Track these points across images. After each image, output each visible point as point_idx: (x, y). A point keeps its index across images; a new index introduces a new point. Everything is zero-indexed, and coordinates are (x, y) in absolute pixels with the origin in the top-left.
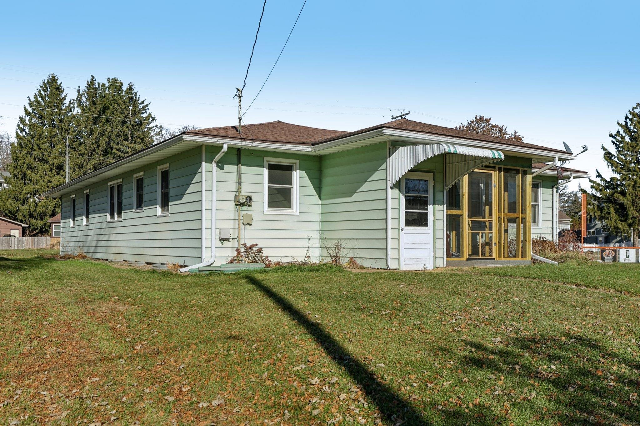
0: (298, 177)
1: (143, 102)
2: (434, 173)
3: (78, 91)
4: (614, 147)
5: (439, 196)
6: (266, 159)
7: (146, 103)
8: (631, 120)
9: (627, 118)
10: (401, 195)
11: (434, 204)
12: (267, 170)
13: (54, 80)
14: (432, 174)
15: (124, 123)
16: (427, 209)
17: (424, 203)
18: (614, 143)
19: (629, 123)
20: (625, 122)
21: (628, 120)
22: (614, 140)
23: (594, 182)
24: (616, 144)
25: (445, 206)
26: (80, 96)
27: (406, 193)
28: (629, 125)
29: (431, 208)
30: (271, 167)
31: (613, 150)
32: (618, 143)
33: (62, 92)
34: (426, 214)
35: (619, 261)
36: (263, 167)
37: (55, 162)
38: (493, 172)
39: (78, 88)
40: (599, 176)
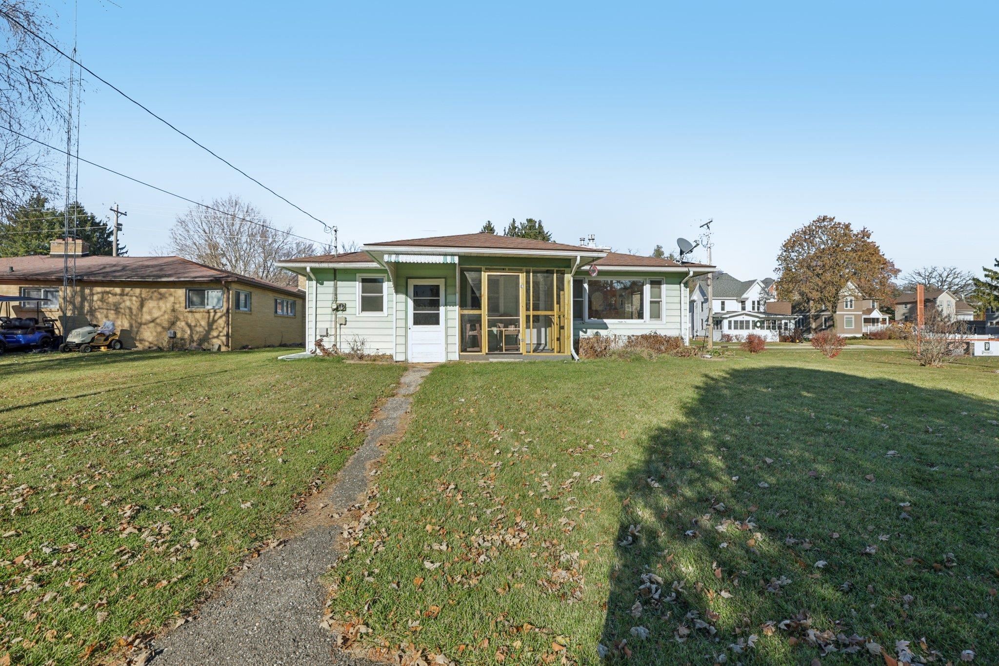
0: (387, 287)
2: (445, 278)
3: (505, 230)
5: (450, 298)
6: (357, 275)
7: (549, 233)
10: (409, 299)
11: (446, 305)
12: (360, 284)
14: (444, 280)
16: (439, 310)
17: (435, 304)
25: (458, 307)
26: (505, 233)
27: (414, 296)
29: (442, 309)
30: (364, 281)
34: (438, 314)
35: (973, 354)
36: (355, 281)
38: (520, 274)
39: (504, 227)
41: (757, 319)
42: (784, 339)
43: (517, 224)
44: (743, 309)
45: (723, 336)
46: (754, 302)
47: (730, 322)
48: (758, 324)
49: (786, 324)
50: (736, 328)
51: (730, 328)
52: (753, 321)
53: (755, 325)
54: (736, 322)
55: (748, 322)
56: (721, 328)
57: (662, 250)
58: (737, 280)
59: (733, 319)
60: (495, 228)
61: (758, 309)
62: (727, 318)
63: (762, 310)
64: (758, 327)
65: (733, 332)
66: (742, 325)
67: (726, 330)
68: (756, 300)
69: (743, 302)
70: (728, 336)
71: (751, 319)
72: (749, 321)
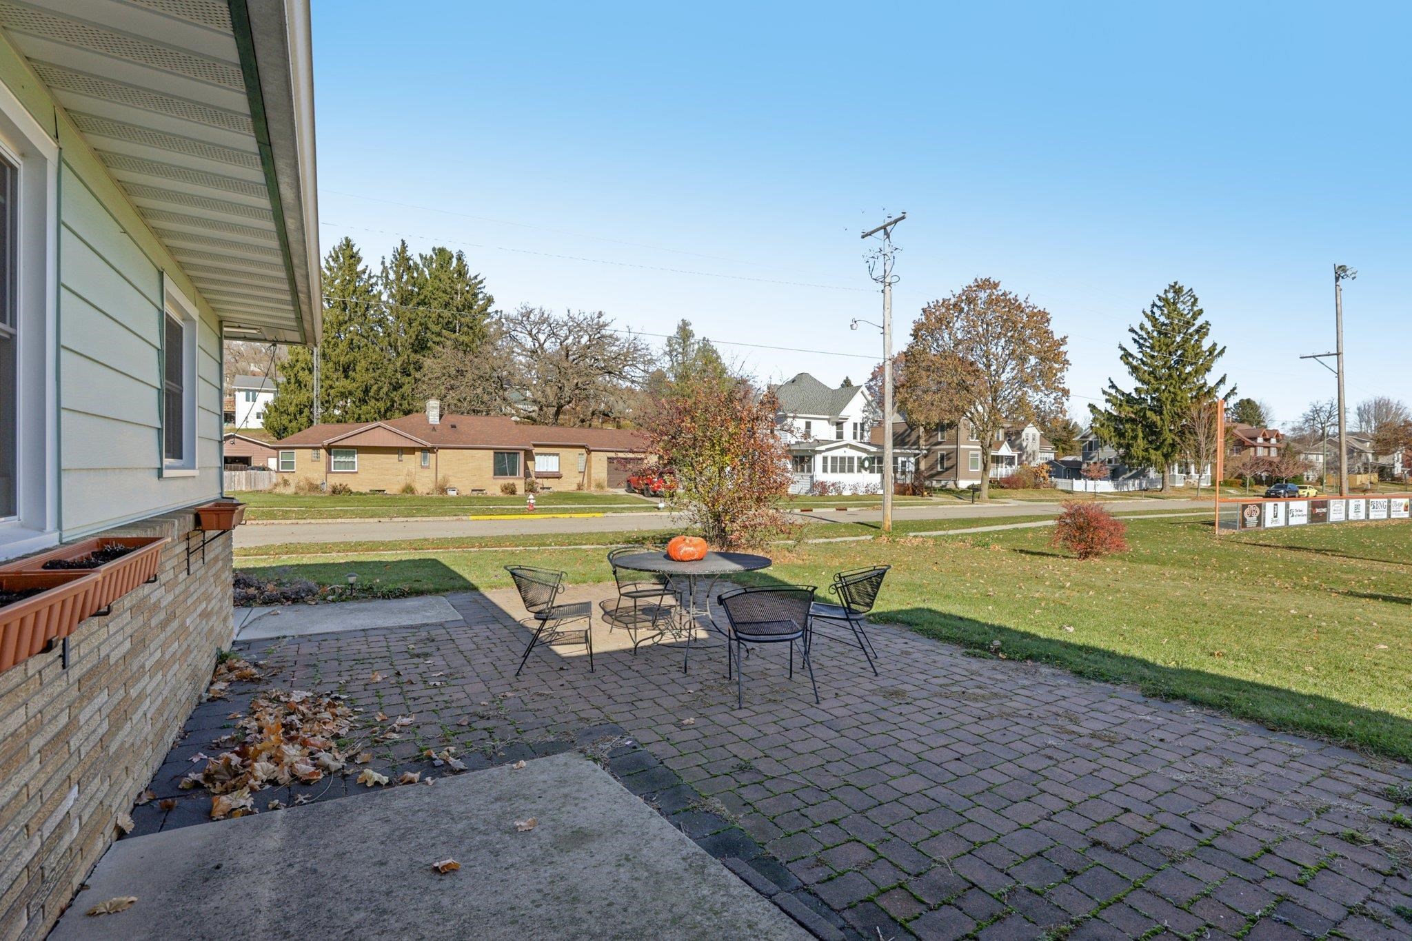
1: (476, 277)
3: (383, 263)
4: (1136, 346)
7: (479, 278)
8: (1159, 307)
9: (1154, 305)
13: (348, 244)
15: (447, 305)
18: (1135, 341)
19: (1157, 312)
20: (1152, 311)
21: (1155, 309)
22: (1136, 337)
23: (1110, 395)
24: (1138, 342)
26: (385, 269)
28: (1157, 315)
31: (1133, 349)
32: (1141, 341)
33: (359, 260)
37: (342, 359)
39: (381, 260)
40: (1113, 386)
41: (864, 455)
42: (902, 490)
43: (414, 253)
44: (840, 436)
45: (814, 485)
46: (855, 425)
47: (825, 459)
48: (867, 464)
49: (904, 463)
50: (834, 470)
51: (825, 470)
52: (859, 458)
53: (861, 466)
54: (834, 459)
55: (851, 459)
56: (809, 470)
57: (691, 328)
58: (825, 387)
59: (829, 454)
60: (361, 254)
61: (862, 437)
62: (820, 452)
63: (866, 439)
64: (866, 469)
65: (830, 478)
66: (843, 465)
67: (820, 476)
68: (859, 421)
69: (839, 425)
70: (823, 484)
71: (855, 454)
72: (853, 458)
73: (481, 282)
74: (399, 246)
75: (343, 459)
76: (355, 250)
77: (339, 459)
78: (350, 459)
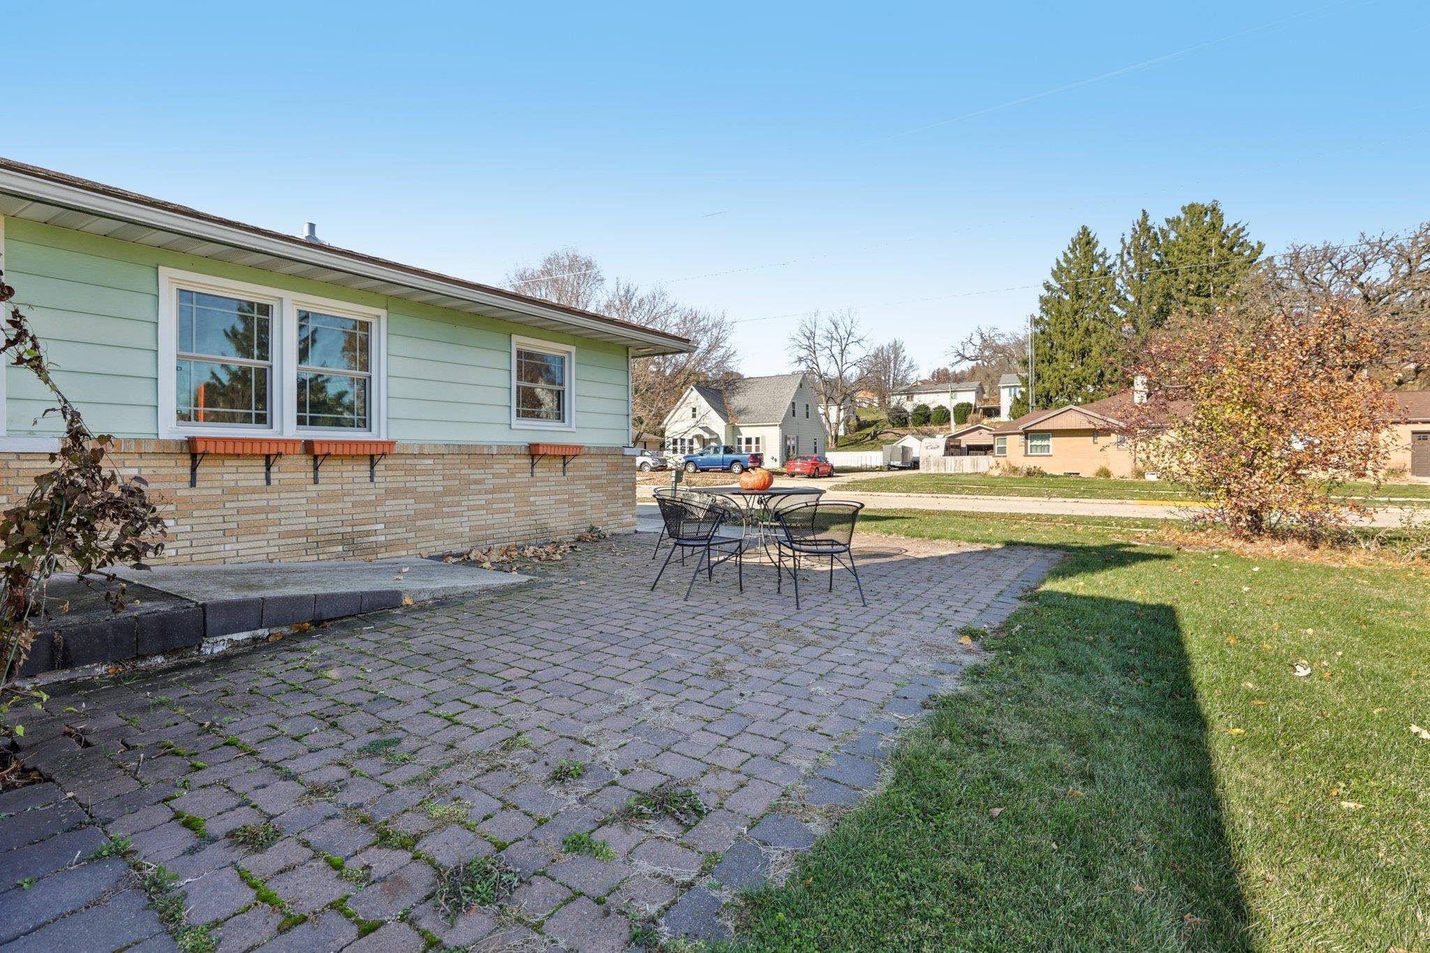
73: (1243, 229)
74: (1140, 217)
75: (1039, 443)
76: (1092, 235)
77: (1035, 443)
78: (1045, 443)
